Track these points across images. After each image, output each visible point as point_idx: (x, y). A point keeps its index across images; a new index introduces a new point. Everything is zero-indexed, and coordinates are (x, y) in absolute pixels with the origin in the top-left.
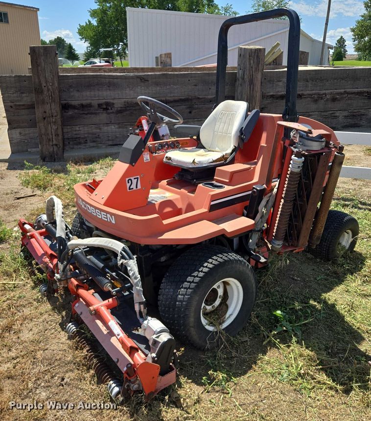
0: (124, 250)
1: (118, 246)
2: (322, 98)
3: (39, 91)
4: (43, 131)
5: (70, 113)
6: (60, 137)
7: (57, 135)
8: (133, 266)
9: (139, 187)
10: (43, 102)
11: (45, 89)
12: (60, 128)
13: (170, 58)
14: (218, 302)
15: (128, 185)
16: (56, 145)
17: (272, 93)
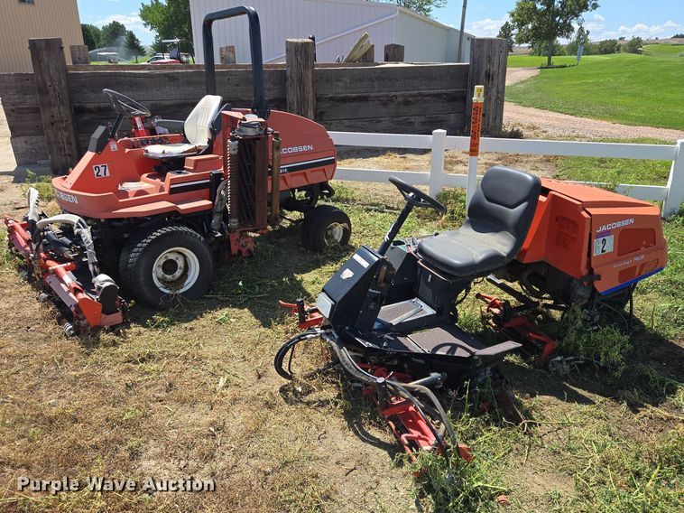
0: (80, 221)
1: (74, 219)
2: (392, 101)
3: (43, 91)
4: (52, 138)
5: (86, 117)
6: (74, 146)
7: (69, 143)
8: (86, 234)
9: (108, 174)
10: (50, 105)
11: (51, 89)
12: (72, 135)
13: (234, 52)
14: (178, 273)
15: (96, 172)
16: (69, 155)
17: (330, 95)
